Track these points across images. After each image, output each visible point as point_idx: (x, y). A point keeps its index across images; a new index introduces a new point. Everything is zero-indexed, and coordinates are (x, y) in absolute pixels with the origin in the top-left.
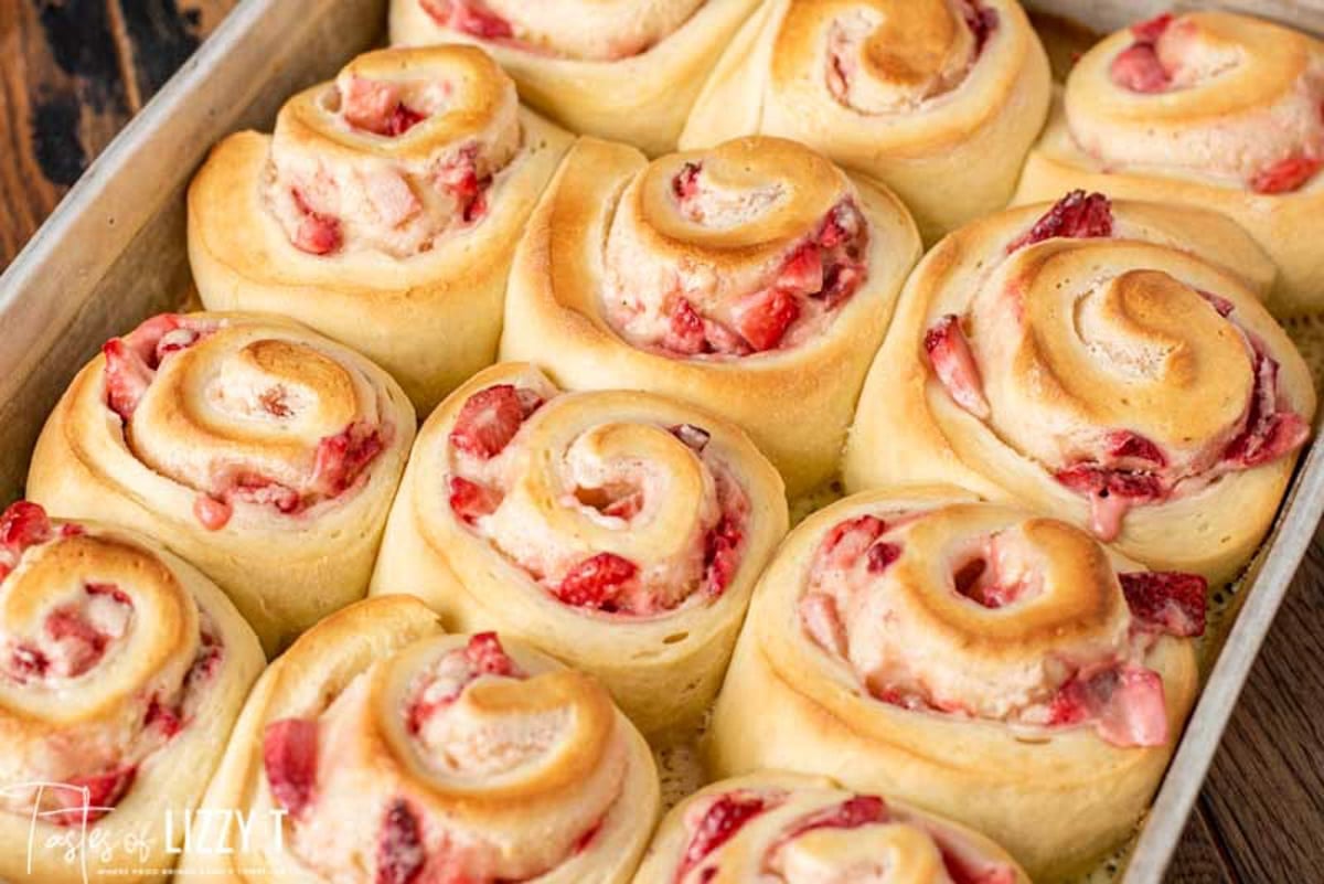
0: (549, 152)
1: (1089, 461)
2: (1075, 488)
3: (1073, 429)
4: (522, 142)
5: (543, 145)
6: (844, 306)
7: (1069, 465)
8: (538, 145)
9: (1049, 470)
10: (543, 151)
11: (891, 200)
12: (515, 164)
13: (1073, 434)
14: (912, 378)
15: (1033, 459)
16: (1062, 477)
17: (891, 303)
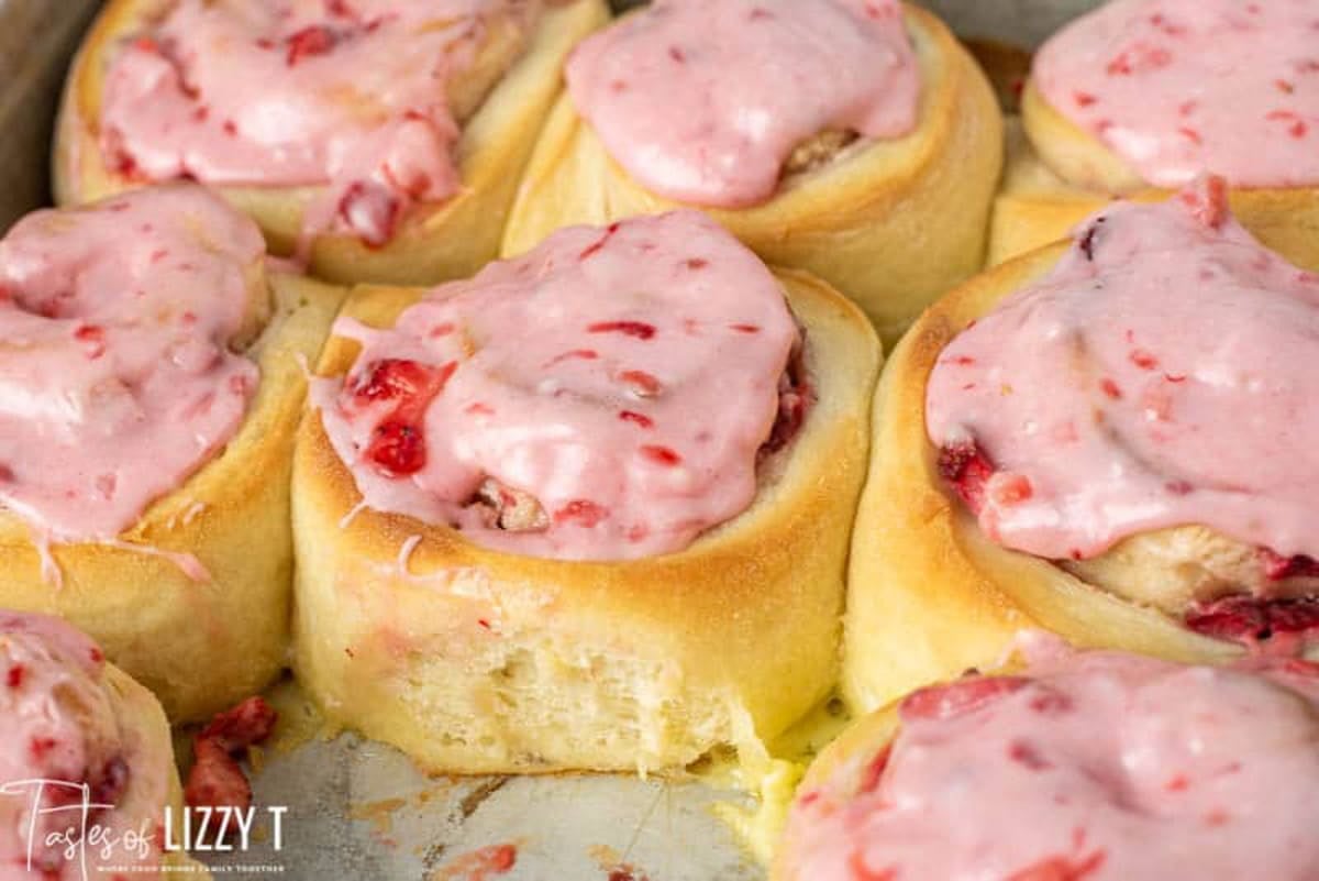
0: (315, 310)
1: (1234, 594)
2: (1220, 636)
3: (1205, 549)
4: (273, 307)
5: (304, 303)
6: (795, 441)
7: (1205, 604)
8: (296, 305)
9: (1173, 616)
10: (305, 309)
11: (822, 291)
12: (269, 335)
13: (1207, 557)
14: (928, 519)
15: (1146, 605)
16: (1195, 623)
17: (862, 422)
